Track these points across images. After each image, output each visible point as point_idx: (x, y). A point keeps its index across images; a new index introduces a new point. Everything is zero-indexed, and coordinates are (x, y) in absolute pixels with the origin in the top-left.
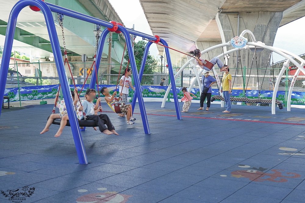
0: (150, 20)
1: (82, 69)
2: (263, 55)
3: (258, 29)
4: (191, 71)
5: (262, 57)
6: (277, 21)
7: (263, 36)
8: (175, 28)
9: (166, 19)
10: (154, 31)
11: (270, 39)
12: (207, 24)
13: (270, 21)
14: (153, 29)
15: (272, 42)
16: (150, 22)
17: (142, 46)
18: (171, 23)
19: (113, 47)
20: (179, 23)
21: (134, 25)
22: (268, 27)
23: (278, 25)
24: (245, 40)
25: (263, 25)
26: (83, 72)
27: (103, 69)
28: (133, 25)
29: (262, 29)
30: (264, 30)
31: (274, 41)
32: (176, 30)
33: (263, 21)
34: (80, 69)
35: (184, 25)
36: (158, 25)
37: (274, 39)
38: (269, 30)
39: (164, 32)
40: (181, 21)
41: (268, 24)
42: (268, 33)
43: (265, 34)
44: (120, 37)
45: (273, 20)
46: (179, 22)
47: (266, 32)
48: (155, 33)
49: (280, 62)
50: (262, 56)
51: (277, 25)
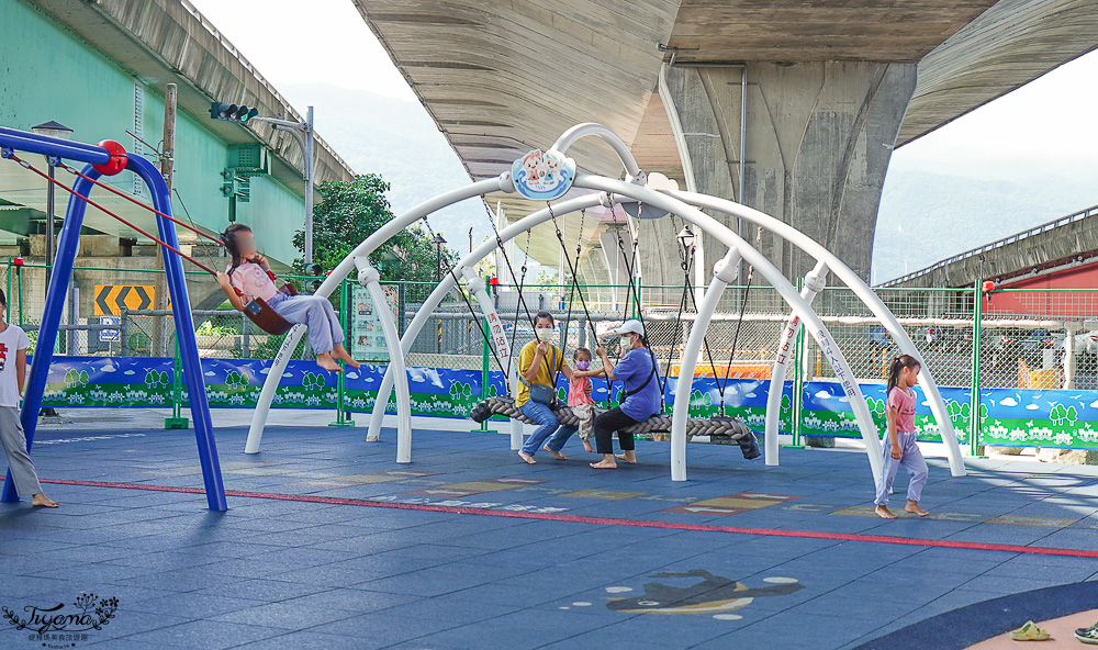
0: (427, 95)
1: (107, 290)
2: (844, 233)
3: (823, 129)
4: (542, 299)
5: (840, 243)
6: (896, 99)
7: (841, 156)
8: (532, 125)
9: (488, 88)
10: (458, 139)
11: (869, 171)
12: (640, 108)
13: (867, 98)
14: (449, 130)
15: (876, 181)
16: (430, 100)
17: (370, 199)
18: (513, 104)
19: (245, 197)
20: (538, 105)
21: (311, 108)
22: (859, 121)
23: (898, 115)
24: (564, 168)
25: (840, 115)
26: (110, 300)
27: (199, 289)
28: (307, 110)
29: (837, 129)
30: (847, 136)
31: (884, 176)
32: (536, 132)
33: (842, 100)
34: (98, 290)
35: (561, 115)
36: (462, 111)
37: (886, 169)
38: (863, 135)
39: (494, 141)
40: (546, 99)
41: (861, 109)
42: (861, 148)
43: (849, 148)
44: (274, 157)
45: (880, 95)
46: (538, 100)
47: (852, 143)
48: (460, 144)
49: (949, 262)
50: (840, 237)
51: (896, 113)
